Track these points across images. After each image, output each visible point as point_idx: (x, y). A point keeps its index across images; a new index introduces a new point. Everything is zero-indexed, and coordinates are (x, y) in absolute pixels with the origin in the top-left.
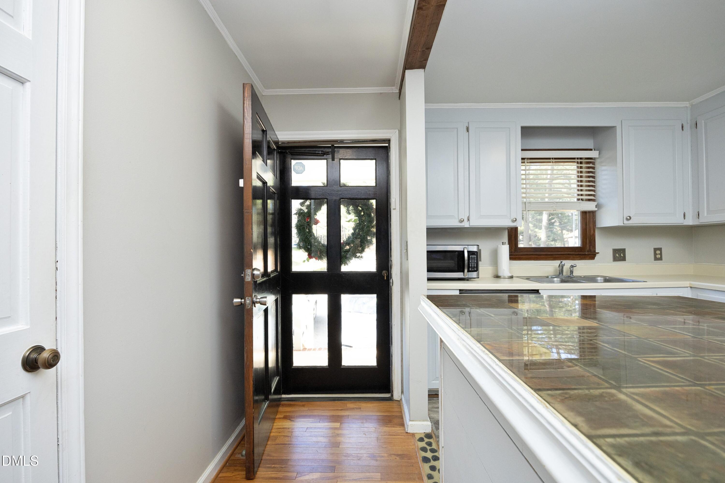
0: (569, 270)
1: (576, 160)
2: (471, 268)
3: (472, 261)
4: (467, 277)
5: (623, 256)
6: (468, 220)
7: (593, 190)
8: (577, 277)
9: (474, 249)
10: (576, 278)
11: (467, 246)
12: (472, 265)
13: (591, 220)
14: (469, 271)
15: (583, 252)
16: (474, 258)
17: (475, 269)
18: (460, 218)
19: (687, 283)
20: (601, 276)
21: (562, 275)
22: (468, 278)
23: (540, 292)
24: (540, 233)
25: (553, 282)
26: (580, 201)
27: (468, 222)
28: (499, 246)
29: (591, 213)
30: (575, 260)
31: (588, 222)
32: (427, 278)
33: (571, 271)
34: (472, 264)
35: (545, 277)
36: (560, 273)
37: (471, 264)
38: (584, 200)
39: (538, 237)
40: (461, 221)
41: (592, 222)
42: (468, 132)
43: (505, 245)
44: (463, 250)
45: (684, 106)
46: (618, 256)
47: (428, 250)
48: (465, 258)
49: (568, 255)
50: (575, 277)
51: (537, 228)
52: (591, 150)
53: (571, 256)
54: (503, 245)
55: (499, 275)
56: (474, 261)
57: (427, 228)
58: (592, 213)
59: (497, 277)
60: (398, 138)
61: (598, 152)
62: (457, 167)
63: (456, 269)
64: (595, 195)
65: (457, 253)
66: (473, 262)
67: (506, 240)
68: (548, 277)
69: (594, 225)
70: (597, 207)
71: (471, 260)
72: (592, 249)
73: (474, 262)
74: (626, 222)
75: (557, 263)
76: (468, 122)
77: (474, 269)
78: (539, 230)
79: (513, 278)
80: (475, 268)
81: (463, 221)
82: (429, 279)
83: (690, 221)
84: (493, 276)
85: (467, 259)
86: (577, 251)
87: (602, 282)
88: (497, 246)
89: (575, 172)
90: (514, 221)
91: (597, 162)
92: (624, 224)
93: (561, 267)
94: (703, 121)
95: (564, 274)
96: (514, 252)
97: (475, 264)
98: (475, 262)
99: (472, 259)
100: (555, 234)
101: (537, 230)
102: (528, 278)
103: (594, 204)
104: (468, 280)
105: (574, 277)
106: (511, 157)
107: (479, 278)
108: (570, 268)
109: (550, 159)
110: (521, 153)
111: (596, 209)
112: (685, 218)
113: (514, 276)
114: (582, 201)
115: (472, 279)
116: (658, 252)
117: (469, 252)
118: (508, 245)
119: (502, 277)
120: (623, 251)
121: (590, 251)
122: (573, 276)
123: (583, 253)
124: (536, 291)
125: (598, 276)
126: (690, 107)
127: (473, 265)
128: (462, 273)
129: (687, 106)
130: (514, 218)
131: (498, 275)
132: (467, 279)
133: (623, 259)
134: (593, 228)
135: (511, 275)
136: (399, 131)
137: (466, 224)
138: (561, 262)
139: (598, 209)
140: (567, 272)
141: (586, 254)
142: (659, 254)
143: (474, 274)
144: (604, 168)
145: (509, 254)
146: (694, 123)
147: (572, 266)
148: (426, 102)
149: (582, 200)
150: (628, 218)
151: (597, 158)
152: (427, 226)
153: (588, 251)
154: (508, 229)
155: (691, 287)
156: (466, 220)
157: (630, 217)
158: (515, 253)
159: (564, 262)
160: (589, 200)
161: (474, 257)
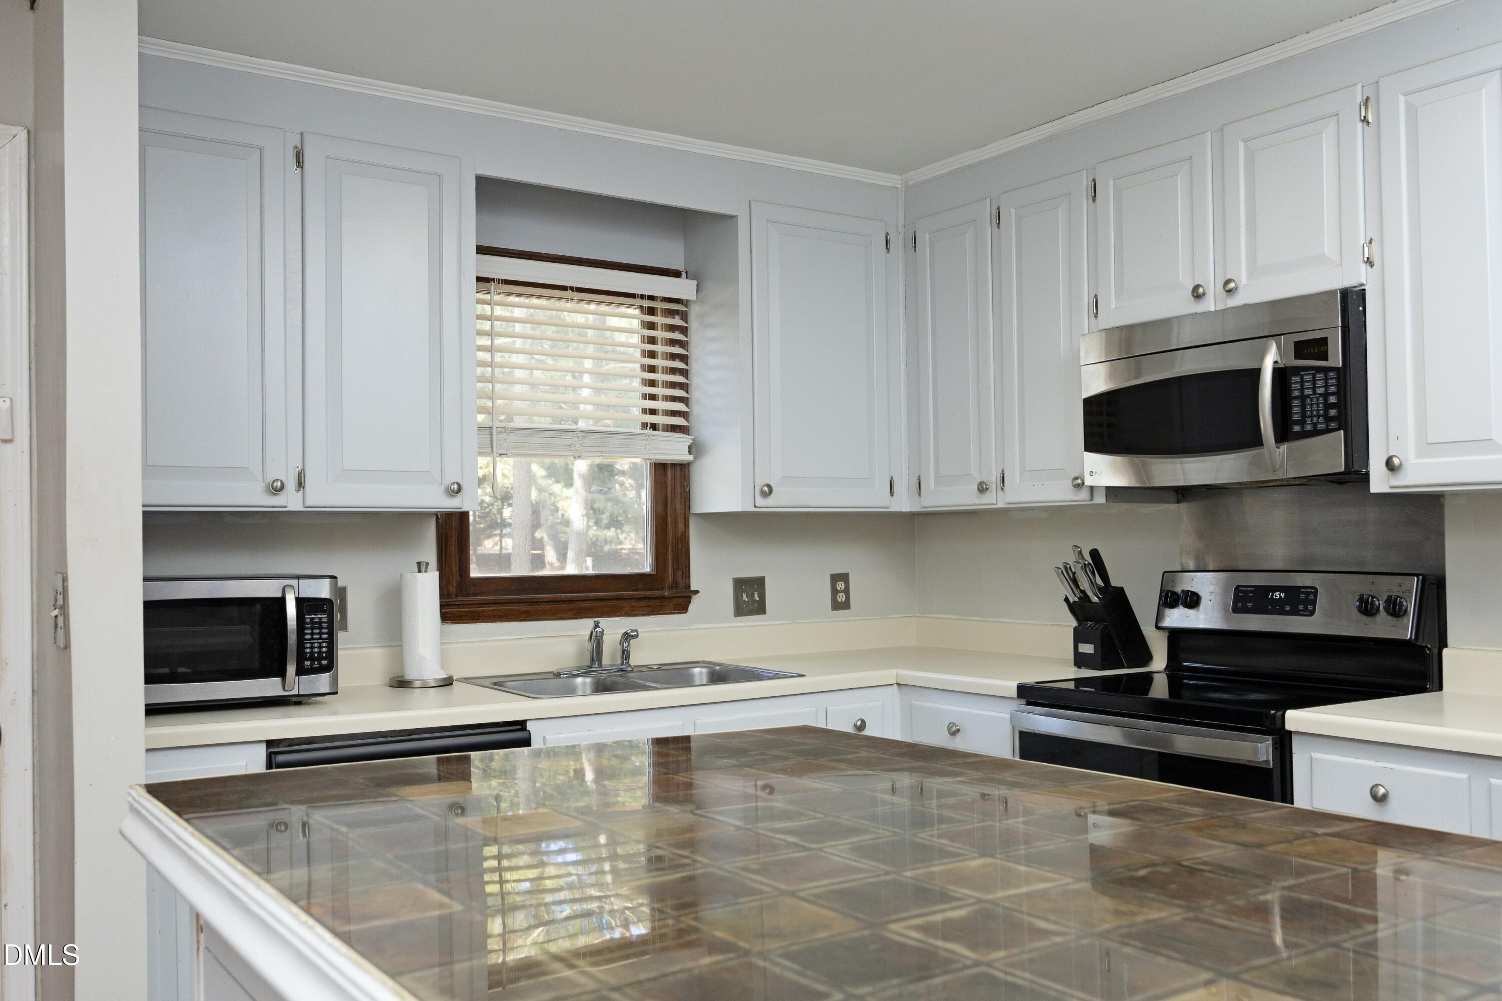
0: (619, 647)
1: (638, 302)
2: (307, 659)
3: (312, 634)
4: (295, 692)
5: (758, 599)
6: (301, 485)
7: (683, 397)
8: (640, 669)
9: (322, 590)
10: (637, 672)
11: (294, 582)
12: (312, 648)
13: (679, 490)
14: (301, 671)
15: (658, 589)
16: (320, 623)
17: (324, 662)
18: (270, 478)
19: (890, 675)
20: (704, 662)
21: (600, 665)
22: (298, 696)
23: (528, 729)
24: (567, 498)
25: (571, 692)
26: (648, 431)
27: (298, 491)
28: (408, 576)
29: (678, 469)
30: (635, 616)
31: (671, 495)
32: (146, 705)
33: (624, 651)
34: (315, 646)
35: (551, 676)
36: (592, 660)
37: (308, 645)
38: (661, 427)
39: (563, 515)
40: (276, 489)
41: (681, 497)
42: (302, 168)
43: (426, 572)
44: (279, 595)
45: (892, 185)
46: (747, 600)
47: (147, 599)
48: (289, 623)
49: (616, 602)
50: (636, 669)
51: (558, 482)
52: (677, 274)
53: (625, 604)
54: (420, 571)
55: (409, 676)
56: (321, 634)
57: (144, 512)
58: (681, 469)
59: (401, 683)
60: (24, 161)
61: (695, 283)
62: (258, 289)
63: (256, 665)
64: (687, 412)
65: (258, 606)
66: (318, 636)
67: (430, 554)
68: (558, 675)
69: (685, 505)
70: (694, 450)
71: (310, 631)
72: (679, 579)
73: (320, 638)
74: (760, 501)
75: (583, 627)
76: (302, 134)
77: (320, 663)
78: (565, 490)
79: (451, 684)
80: (325, 659)
81: (282, 487)
82: (153, 711)
83: (903, 504)
84: (388, 681)
85: (295, 627)
86: (641, 586)
87: (705, 682)
88: (401, 576)
89: (635, 339)
90: (453, 491)
91: (694, 311)
92: (755, 506)
93: (597, 640)
94: (927, 236)
95: (606, 660)
96: (457, 596)
97: (324, 645)
98: (325, 636)
99: (312, 628)
100: (617, 501)
101: (557, 488)
102: (499, 684)
103: (682, 441)
104: (298, 703)
105: (632, 671)
106: (445, 269)
107: (336, 693)
108: (621, 643)
109: (565, 288)
110: (477, 260)
111: (690, 458)
112: (892, 494)
113: (455, 678)
114: (653, 430)
115: (314, 699)
116: (841, 586)
117: (299, 601)
118: (437, 573)
119: (417, 684)
120: (759, 583)
121: (675, 585)
122: (630, 666)
123: (657, 593)
124: (519, 727)
125: (696, 663)
126: (904, 189)
127: (316, 650)
128: (278, 680)
129: (898, 186)
130: (453, 483)
131: (403, 676)
132: (294, 699)
133: (760, 608)
134: (683, 516)
135: (446, 676)
136: (29, 132)
137: (291, 501)
138: (597, 625)
139: (695, 458)
140: (613, 657)
141: (664, 597)
142: (842, 592)
143: (322, 682)
144: (712, 333)
145: (441, 602)
146: (911, 236)
147: (627, 637)
148: (142, 31)
149: (654, 427)
150: (766, 489)
151: (695, 302)
152: (144, 506)
153: (671, 588)
154: (437, 515)
155: (899, 685)
156: (291, 484)
157: (769, 486)
158: (459, 598)
159: (604, 622)
160: (674, 428)
161: (320, 618)
